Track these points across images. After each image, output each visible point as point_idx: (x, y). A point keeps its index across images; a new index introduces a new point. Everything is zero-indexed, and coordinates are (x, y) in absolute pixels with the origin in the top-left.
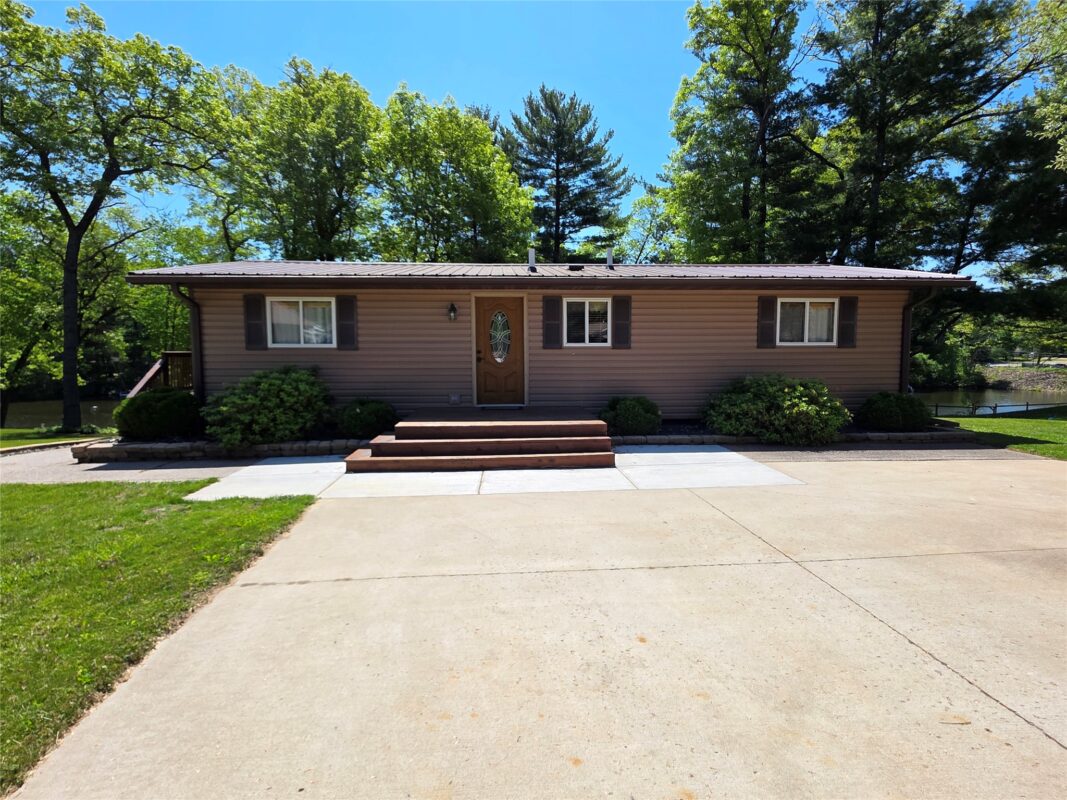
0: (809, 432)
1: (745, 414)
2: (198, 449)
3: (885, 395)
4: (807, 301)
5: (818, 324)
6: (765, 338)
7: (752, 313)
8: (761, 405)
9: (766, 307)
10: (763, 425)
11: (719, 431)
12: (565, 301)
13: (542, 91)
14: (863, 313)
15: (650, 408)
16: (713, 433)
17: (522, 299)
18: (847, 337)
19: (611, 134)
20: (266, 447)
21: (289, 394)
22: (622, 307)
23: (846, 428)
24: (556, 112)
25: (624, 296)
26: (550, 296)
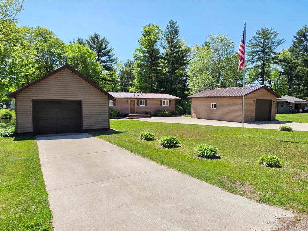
0: (167, 115)
3: (174, 112)
4: (166, 101)
5: (167, 103)
6: (161, 105)
8: (162, 112)
9: (161, 101)
10: (162, 114)
11: (158, 115)
12: (140, 100)
13: (95, 34)
14: (171, 102)
15: (151, 113)
17: (135, 100)
18: (170, 105)
20: (113, 118)
21: (116, 112)
22: (146, 101)
23: (170, 115)
24: (98, 40)
25: (146, 100)
26: (138, 100)
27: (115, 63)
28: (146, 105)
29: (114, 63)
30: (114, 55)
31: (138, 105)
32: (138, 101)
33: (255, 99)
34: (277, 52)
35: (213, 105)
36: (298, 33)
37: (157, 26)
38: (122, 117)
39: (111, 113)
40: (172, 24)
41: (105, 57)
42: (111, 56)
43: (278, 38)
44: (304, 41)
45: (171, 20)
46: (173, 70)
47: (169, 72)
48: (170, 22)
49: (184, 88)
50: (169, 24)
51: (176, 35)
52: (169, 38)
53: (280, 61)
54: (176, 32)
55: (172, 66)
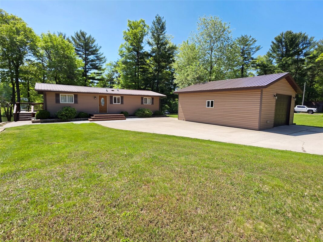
0: (148, 116)
1: (140, 113)
2: (57, 120)
3: (157, 111)
4: (147, 98)
5: (149, 101)
6: (142, 103)
7: (140, 99)
8: (142, 112)
9: (142, 98)
10: (142, 115)
11: (137, 116)
12: (113, 97)
13: (80, 31)
14: (154, 100)
15: (127, 113)
16: (136, 116)
17: (106, 96)
18: (153, 103)
19: (101, 47)
20: (69, 119)
21: (73, 111)
22: (122, 98)
23: (152, 115)
24: (84, 37)
25: (122, 96)
26: (111, 95)
27: (104, 62)
28: (122, 103)
29: (102, 62)
30: (103, 54)
31: (111, 103)
32: (111, 97)
33: (276, 94)
34: (255, 58)
35: (209, 102)
36: (276, 39)
37: (143, 20)
38: (84, 119)
39: (66, 113)
40: (159, 20)
41: (93, 56)
42: (98, 55)
43: (257, 44)
44: (281, 46)
45: (158, 15)
46: (160, 69)
47: (156, 70)
48: (156, 17)
49: (170, 86)
50: (155, 19)
51: (163, 31)
52: (156, 35)
53: (258, 65)
54: (163, 28)
55: (159, 63)
